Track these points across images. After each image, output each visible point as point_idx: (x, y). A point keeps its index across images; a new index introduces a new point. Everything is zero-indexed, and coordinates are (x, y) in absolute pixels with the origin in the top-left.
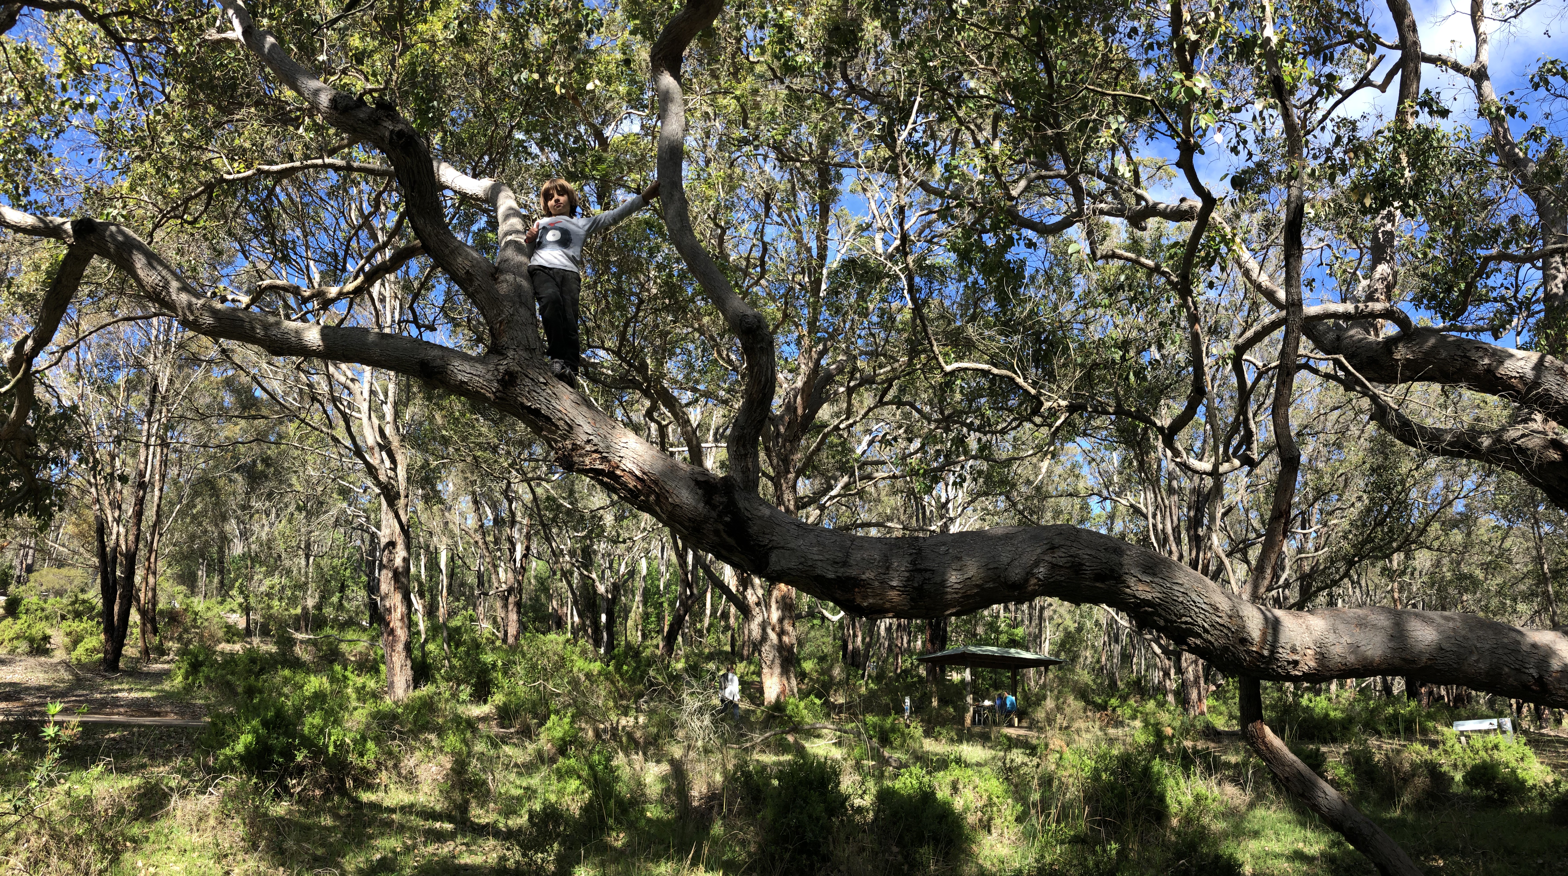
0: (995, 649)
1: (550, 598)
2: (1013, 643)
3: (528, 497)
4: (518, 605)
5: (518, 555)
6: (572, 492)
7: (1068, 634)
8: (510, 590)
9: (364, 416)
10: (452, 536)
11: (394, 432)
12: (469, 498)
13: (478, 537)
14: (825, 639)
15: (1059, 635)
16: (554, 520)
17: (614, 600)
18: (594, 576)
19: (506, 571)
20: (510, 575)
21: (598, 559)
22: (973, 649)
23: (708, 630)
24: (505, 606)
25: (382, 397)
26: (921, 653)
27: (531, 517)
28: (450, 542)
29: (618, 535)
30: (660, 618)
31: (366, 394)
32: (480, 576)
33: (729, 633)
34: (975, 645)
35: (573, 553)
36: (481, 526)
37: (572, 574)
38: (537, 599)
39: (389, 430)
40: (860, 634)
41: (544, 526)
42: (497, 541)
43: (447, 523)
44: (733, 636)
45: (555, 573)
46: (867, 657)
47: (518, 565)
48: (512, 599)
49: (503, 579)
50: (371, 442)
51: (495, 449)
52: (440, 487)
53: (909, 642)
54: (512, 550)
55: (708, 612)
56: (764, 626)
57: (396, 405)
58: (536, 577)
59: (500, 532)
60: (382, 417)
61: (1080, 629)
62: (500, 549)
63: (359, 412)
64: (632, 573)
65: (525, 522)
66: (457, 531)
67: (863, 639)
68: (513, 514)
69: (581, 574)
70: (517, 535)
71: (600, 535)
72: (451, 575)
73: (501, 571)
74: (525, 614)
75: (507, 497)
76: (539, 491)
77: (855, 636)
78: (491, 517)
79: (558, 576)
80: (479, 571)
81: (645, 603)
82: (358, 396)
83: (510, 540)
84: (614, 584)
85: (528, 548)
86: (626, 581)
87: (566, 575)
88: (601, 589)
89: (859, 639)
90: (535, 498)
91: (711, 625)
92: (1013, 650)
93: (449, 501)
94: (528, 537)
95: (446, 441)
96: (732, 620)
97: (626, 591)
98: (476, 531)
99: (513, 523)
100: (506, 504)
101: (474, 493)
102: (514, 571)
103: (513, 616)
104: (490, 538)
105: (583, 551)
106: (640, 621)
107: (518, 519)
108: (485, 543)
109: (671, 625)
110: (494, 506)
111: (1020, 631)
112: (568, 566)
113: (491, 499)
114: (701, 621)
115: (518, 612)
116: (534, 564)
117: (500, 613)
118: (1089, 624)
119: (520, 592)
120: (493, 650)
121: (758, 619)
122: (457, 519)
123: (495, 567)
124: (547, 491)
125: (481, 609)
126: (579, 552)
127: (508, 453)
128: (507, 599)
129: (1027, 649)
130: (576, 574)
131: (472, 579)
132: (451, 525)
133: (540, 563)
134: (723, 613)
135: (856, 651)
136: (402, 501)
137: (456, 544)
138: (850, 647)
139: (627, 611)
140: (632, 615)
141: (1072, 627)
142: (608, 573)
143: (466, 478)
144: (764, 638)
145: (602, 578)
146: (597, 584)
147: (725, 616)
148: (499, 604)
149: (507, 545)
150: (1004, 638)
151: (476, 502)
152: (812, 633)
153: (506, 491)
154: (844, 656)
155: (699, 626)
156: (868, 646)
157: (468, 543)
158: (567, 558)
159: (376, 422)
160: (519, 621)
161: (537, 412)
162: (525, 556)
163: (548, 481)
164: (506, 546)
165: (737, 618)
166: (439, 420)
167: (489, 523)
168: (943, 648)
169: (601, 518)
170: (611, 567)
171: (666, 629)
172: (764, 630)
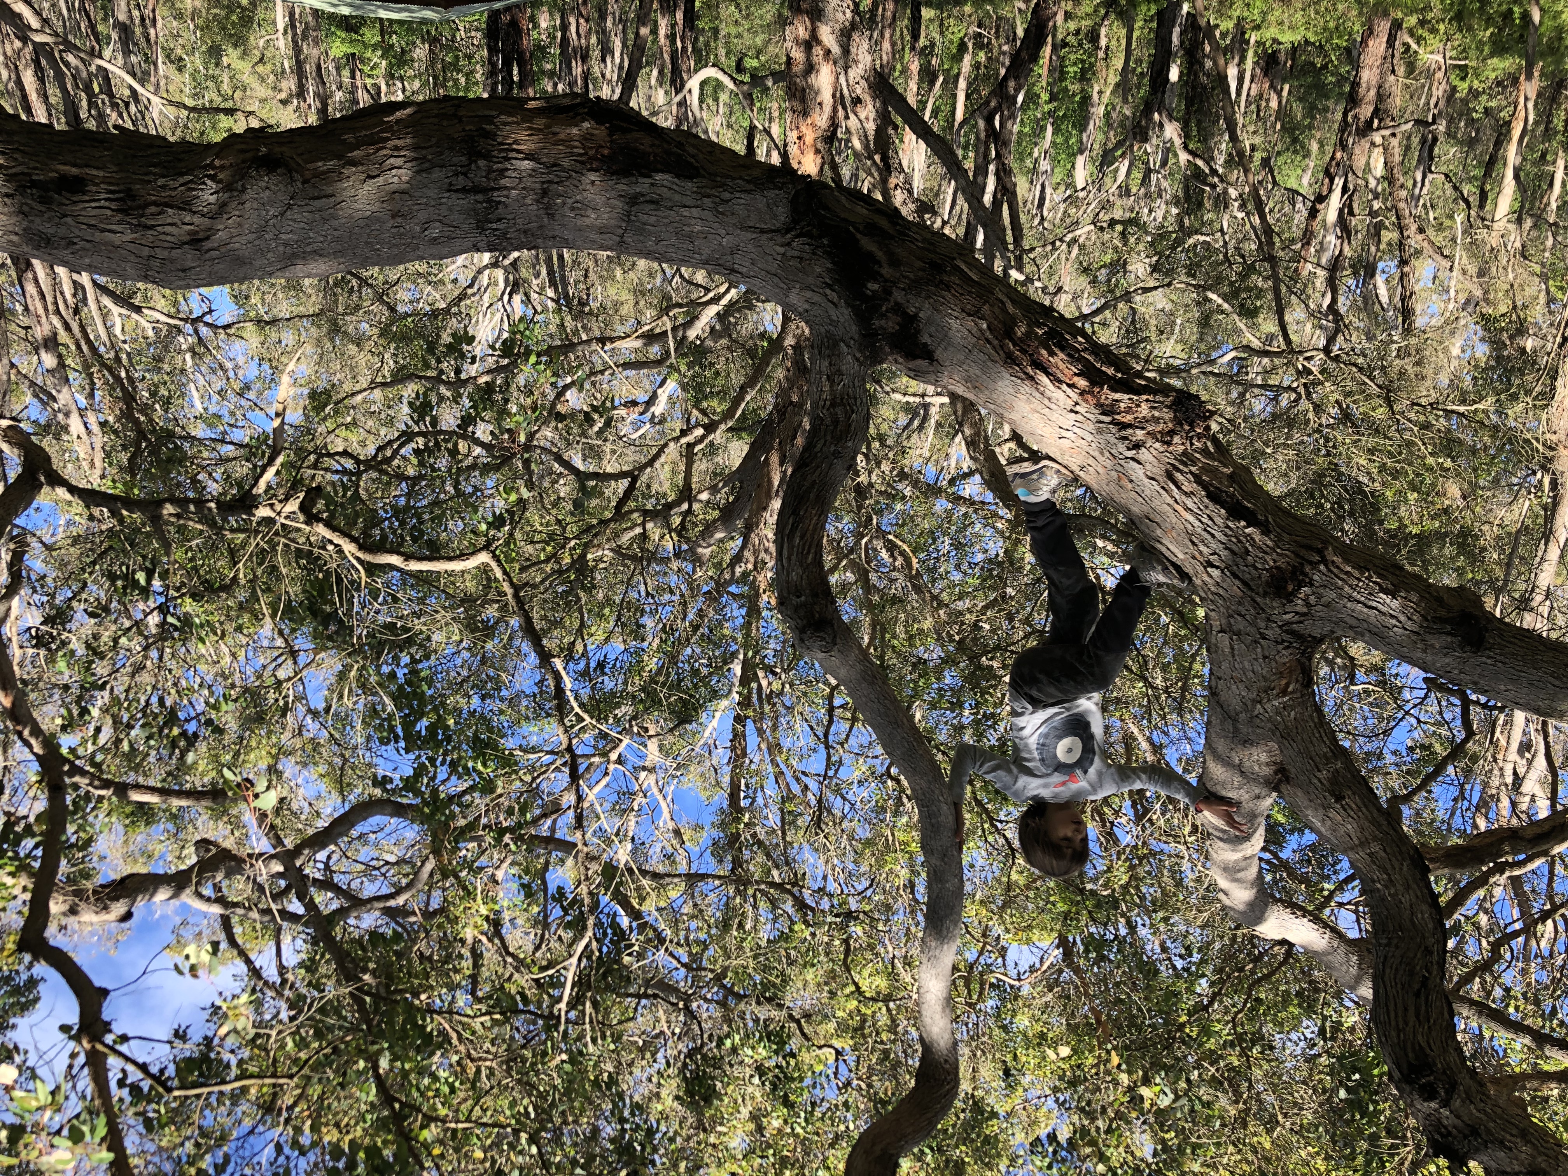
0: (383, 14)
1: (1282, 113)
3: (1295, 314)
4: (1353, 100)
5: (1335, 201)
6: (1205, 322)
7: (239, 41)
8: (1366, 129)
10: (1474, 246)
12: (1420, 322)
13: (1415, 240)
14: (733, 30)
15: (257, 40)
16: (1249, 270)
17: (1147, 109)
18: (1184, 157)
19: (1368, 169)
20: (1359, 162)
21: (1170, 188)
22: (428, 14)
23: (962, 47)
24: (1382, 97)
27: (1295, 276)
28: (1482, 234)
29: (1123, 235)
30: (1059, 72)
32: (1428, 159)
33: (922, 41)
34: (424, 22)
35: (1222, 202)
36: (1403, 262)
37: (1229, 163)
38: (1311, 111)
40: (662, 40)
41: (1272, 259)
42: (1376, 231)
43: (1481, 274)
44: (915, 37)
45: (1266, 163)
47: (1339, 182)
48: (1366, 111)
49: (1378, 153)
51: (1346, 417)
52: (1482, 351)
53: (565, 27)
54: (1346, 211)
55: (962, 84)
56: (846, 60)
57: (1547, 535)
58: (1307, 155)
59: (1365, 247)
61: (215, 52)
62: (1373, 214)
64: (1107, 159)
65: (1309, 266)
66: (1461, 256)
67: (654, 31)
68: (1332, 284)
69: (1209, 161)
70: (1331, 239)
71: (1162, 235)
72: (1492, 163)
73: (1379, 168)
74: (1342, 80)
75: (1338, 318)
76: (1270, 326)
77: (671, 37)
78: (1380, 280)
79: (1258, 156)
80: (1428, 170)
81: (1086, 101)
83: (1347, 232)
84: (1145, 139)
85: (1313, 213)
86: (1119, 144)
87: (1238, 159)
88: (1171, 131)
89: (662, 32)
90: (1280, 313)
91: (958, 58)
93: (1466, 319)
94: (1307, 236)
95: (1448, 445)
96: (915, 67)
97: (1122, 124)
98: (1418, 253)
99: (1334, 267)
100: (1343, 303)
101: (1408, 331)
102: (1349, 170)
103: (1368, 76)
104: (1389, 236)
105: (1200, 205)
106: (1100, 65)
107: (1321, 273)
108: (1401, 229)
109: (1035, 58)
110: (1369, 301)
111: (338, 48)
112: (1234, 175)
113: (1373, 317)
114: (977, 66)
115: (1356, 85)
116: (1305, 181)
117: (1396, 84)
118: (195, 62)
119: (1345, 125)
121: (855, 73)
122: (1455, 281)
123: (1389, 178)
124: (1253, 327)
125: (1439, 92)
126: (1207, 204)
127: (1318, 408)
128: (1376, 112)
130: (1221, 159)
131: (1447, 153)
132: (1473, 270)
133: (1292, 184)
134: (932, 83)
135: (668, 8)
137: (1469, 226)
138: (679, 15)
139: (1123, 88)
140: (1113, 79)
141: (231, 56)
142: (1155, 161)
143: (1419, 363)
144: (845, 36)
145: (1168, 151)
146: (1178, 142)
147: (928, 76)
148: (1397, 101)
149: (1354, 221)
150: (371, 35)
151: (1407, 313)
152: (759, 41)
153: (1337, 331)
155: (982, 56)
156: (643, 17)
157: (1440, 228)
158: (1233, 193)
160: (1357, 66)
161: (1236, 512)
162: (1321, 198)
163: (1248, 348)
164: (1359, 221)
165: (905, 71)
166: (1454, 490)
167: (1388, 265)
169: (1155, 268)
170: (1148, 172)
171: (1047, 50)
172: (846, 51)
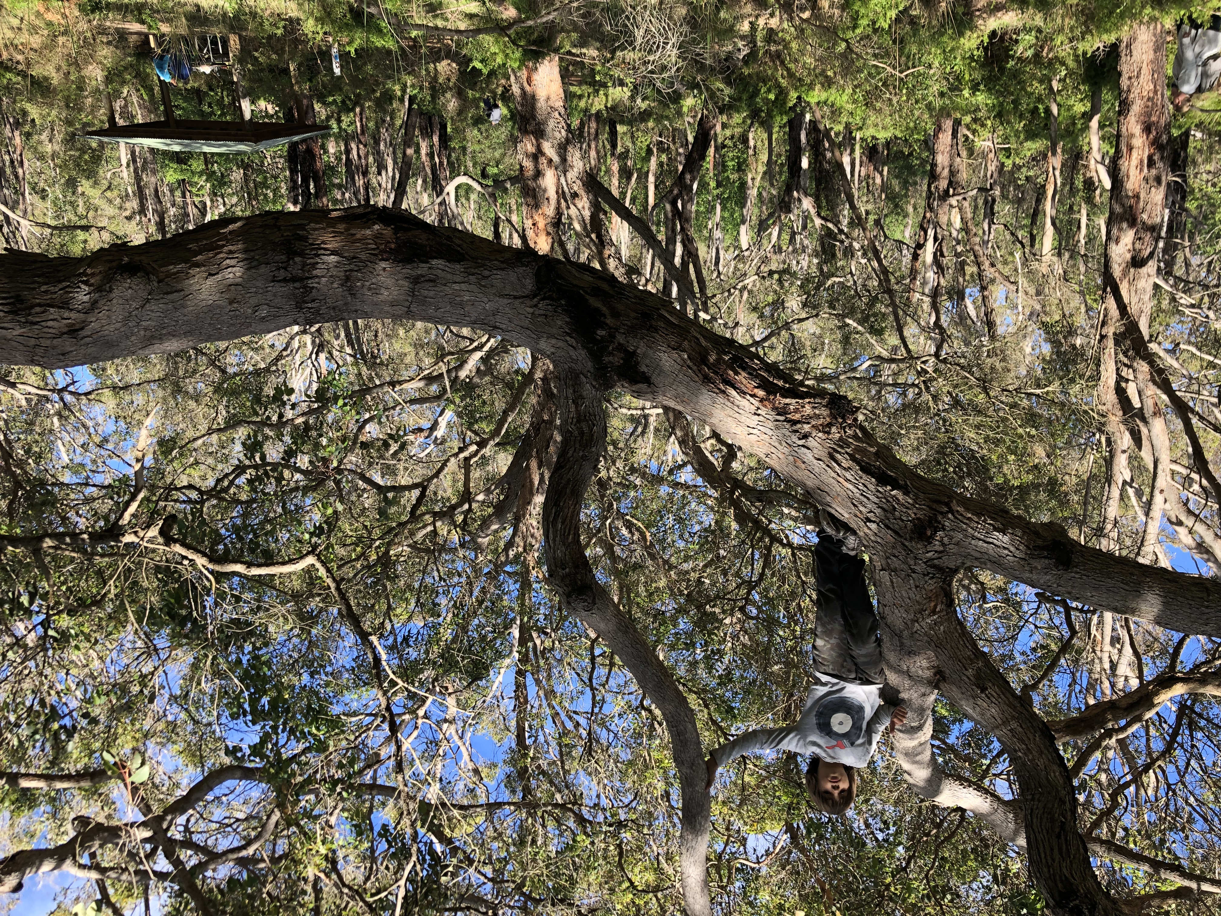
0: (206, 149)
1: (884, 187)
2: (180, 159)
3: (911, 330)
4: (933, 176)
5: (930, 247)
6: (846, 341)
7: (91, 174)
8: (946, 195)
9: (1165, 465)
10: (1031, 274)
11: (1116, 437)
12: (1000, 330)
13: (989, 272)
14: (477, 148)
15: (105, 173)
16: (874, 300)
17: (788, 189)
18: (818, 222)
19: (950, 224)
20: (943, 219)
21: (811, 244)
22: (242, 147)
23: (649, 152)
24: (953, 173)
25: (1131, 491)
26: (326, 137)
27: (908, 303)
28: (1035, 265)
29: (780, 281)
30: (721, 165)
31: (1158, 499)
32: (990, 214)
33: (619, 149)
34: (239, 153)
35: (849, 252)
36: (983, 288)
37: (851, 224)
38: (905, 184)
39: (1125, 441)
40: (424, 158)
41: (890, 292)
42: (961, 267)
43: (1038, 293)
44: (614, 146)
45: (877, 222)
46: (407, 125)
47: (931, 233)
48: (943, 184)
49: (955, 212)
50: (1158, 426)
51: (956, 403)
52: (1046, 349)
53: (348, 151)
54: (938, 254)
55: (651, 179)
56: (564, 166)
57: (1109, 479)
58: (906, 216)
59: (955, 279)
60: (1135, 462)
61: (72, 184)
62: (957, 255)
63: (1173, 472)
64: (762, 226)
65: (917, 295)
66: (1022, 281)
67: (417, 151)
68: (935, 306)
69: (837, 223)
70: (931, 275)
71: (807, 279)
72: (1036, 215)
73: (957, 223)
74: (924, 162)
75: (942, 331)
76: (894, 340)
77: (431, 155)
78: (968, 302)
79: (872, 218)
80: (991, 223)
81: (743, 186)
82: (1173, 498)
83: (940, 268)
84: (789, 211)
85: (915, 257)
86: (771, 215)
87: (858, 221)
88: (807, 204)
89: (423, 152)
90: (900, 330)
91: (646, 160)
92: (177, 148)
93: (1032, 327)
94: (913, 273)
95: (1031, 418)
96: (615, 168)
97: (771, 201)
98: (993, 281)
99: (935, 294)
100: (945, 321)
101: (993, 337)
102: (937, 225)
103: (942, 159)
104: (971, 269)
105: (834, 255)
106: (751, 160)
107: (927, 299)
108: (979, 264)
109: (703, 157)
110: (962, 318)
111: (172, 176)
112: (856, 233)
113: (967, 328)
114: (661, 164)
115: (934, 165)
116: (907, 234)
117: (962, 163)
118: (56, 192)
119: (930, 194)
120: (977, 109)
121: (572, 175)
122: (1020, 299)
123: (965, 229)
124: (882, 341)
125: (992, 167)
126: (839, 255)
127: (935, 398)
128: (950, 184)
129: (152, 150)
130: (845, 222)
131: (1004, 209)
132: (1032, 291)
133: (898, 236)
134: (629, 178)
135: (427, 134)
136: (1110, 330)
137: (1025, 261)
138: (436, 139)
139: (769, 174)
140: (761, 169)
141: (85, 186)
142: (798, 225)
143: (1003, 360)
144: (562, 149)
145: (806, 218)
146: (813, 211)
147: (625, 173)
148: (964, 176)
149: (945, 261)
150: (197, 165)
151: (990, 324)
152: (497, 154)
153: (943, 341)
154: (444, 127)
155: (664, 157)
156: (408, 141)
157: (1005, 263)
158: (856, 245)
159: (1146, 455)
160: (933, 152)
161: (882, 479)
162: (920, 246)
163: (879, 357)
164: (948, 260)
165: (608, 171)
166: (1040, 451)
167: (972, 292)
168: (293, 147)
169: (805, 305)
170: (793, 234)
171: (711, 151)
172: (564, 160)
